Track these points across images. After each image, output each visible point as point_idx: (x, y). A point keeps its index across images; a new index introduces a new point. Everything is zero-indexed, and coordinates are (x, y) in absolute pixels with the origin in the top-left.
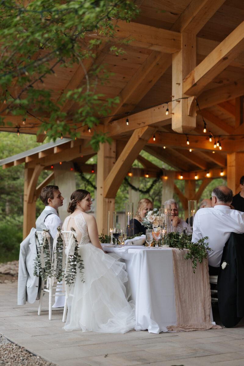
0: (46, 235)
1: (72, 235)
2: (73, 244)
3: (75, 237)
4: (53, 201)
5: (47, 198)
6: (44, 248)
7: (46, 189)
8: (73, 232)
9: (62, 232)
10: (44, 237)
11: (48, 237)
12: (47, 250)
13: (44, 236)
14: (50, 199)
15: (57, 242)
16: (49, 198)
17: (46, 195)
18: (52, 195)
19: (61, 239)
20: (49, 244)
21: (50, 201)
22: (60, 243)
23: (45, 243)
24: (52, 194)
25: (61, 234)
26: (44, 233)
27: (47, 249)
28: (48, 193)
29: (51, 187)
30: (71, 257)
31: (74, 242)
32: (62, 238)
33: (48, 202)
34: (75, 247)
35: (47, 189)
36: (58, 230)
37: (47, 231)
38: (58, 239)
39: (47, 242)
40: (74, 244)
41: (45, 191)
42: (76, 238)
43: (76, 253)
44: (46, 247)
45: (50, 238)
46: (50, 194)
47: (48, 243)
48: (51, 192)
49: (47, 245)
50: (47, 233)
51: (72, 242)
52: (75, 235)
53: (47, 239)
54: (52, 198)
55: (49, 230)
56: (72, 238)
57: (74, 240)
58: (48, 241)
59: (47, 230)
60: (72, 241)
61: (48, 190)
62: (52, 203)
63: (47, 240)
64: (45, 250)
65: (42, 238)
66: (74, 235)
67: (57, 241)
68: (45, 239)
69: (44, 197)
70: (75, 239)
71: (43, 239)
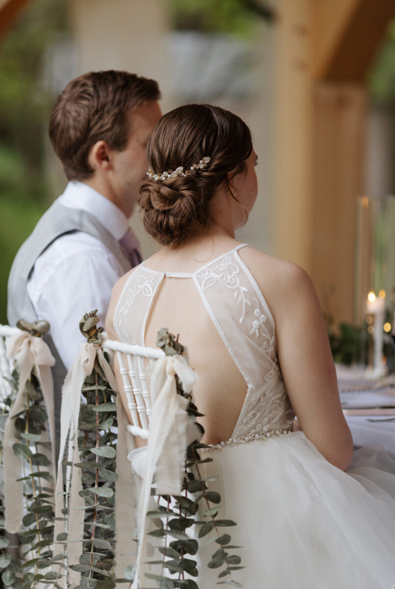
0: (29, 356)
1: (170, 379)
2: (173, 430)
3: (185, 389)
4: (120, 159)
5: (86, 138)
6: (19, 424)
7: (91, 90)
8: (174, 363)
9: (109, 345)
10: (20, 362)
11: (40, 366)
12: (38, 438)
13: (20, 357)
14: (102, 147)
15: (85, 401)
16: (99, 144)
17: (89, 121)
18: (117, 129)
19: (103, 388)
20: (48, 404)
21: (102, 157)
22: (98, 409)
23: (24, 395)
24: (121, 119)
25: (102, 358)
26: (18, 342)
27: (33, 431)
28: (99, 112)
29: (120, 82)
30: (163, 503)
31: (177, 416)
32: (109, 377)
33: (93, 159)
34: (184, 446)
35: (95, 87)
36: (88, 332)
37: (35, 333)
38: (86, 384)
39: (34, 393)
40: (182, 428)
41: (81, 97)
42: (189, 396)
43: (191, 476)
44: (30, 420)
45: (52, 368)
46: (108, 120)
47: (42, 399)
48: (116, 111)
49: (38, 410)
50: (37, 341)
51: (171, 419)
52: (188, 378)
53: (38, 374)
54: (119, 143)
55: (47, 327)
56: (169, 396)
57: (176, 408)
58: (43, 387)
59: (38, 327)
60: (166, 415)
61: (102, 94)
62: (110, 168)
63: (34, 382)
64: (27, 435)
65: (12, 369)
66: (176, 376)
67: (85, 393)
68: (24, 377)
69: (72, 132)
70: (186, 401)
71: (15, 374)
